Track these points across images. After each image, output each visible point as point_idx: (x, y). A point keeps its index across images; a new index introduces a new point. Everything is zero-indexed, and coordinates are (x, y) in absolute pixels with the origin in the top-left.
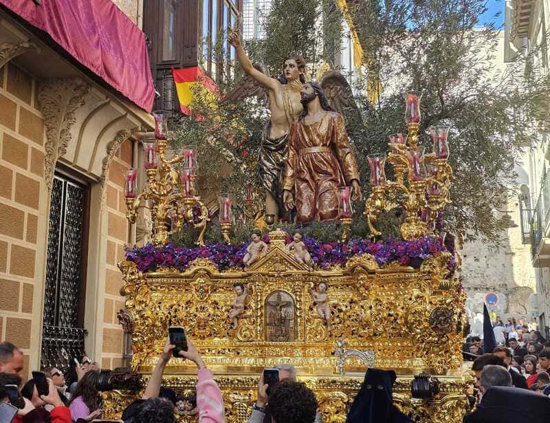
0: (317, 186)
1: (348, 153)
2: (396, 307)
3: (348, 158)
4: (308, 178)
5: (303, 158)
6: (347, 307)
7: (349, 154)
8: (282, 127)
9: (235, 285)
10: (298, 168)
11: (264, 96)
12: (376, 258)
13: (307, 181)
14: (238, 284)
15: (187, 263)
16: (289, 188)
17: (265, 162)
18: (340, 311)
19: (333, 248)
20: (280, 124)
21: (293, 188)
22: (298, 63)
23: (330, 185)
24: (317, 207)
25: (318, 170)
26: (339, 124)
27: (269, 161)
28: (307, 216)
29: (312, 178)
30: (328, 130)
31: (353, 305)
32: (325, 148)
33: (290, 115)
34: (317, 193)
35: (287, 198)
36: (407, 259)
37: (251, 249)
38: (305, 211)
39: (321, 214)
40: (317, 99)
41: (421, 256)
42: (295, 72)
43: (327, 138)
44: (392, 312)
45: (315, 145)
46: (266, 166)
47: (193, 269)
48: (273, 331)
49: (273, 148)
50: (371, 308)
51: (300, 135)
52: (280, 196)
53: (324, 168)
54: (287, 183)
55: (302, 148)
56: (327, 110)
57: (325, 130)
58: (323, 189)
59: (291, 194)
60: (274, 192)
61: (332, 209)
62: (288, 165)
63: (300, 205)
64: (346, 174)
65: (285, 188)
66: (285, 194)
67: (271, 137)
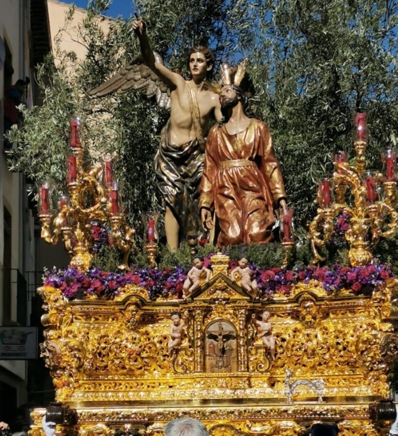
0: (244, 205)
1: (275, 168)
2: (345, 335)
3: (275, 174)
4: (233, 194)
5: (227, 172)
6: (290, 336)
7: (277, 170)
9: (173, 314)
10: (220, 183)
11: (156, 91)
12: (325, 285)
13: (232, 199)
14: (175, 313)
15: (116, 289)
16: (208, 206)
18: (283, 340)
19: (276, 275)
21: (213, 204)
22: (207, 58)
23: (258, 203)
24: (246, 228)
25: (244, 186)
26: (265, 135)
27: (171, 171)
28: (235, 237)
29: (238, 195)
30: (255, 140)
31: (298, 333)
32: (251, 162)
33: (197, 118)
34: (244, 213)
35: (206, 217)
36: (359, 285)
37: (192, 274)
38: (234, 233)
39: (251, 236)
40: (239, 104)
41: (373, 282)
42: (203, 68)
43: (254, 150)
44: (340, 340)
45: (240, 157)
46: (168, 177)
47: (123, 296)
48: (214, 362)
49: (176, 156)
50: (316, 336)
51: (222, 145)
52: (184, 213)
53: (251, 184)
54: (204, 200)
55: (224, 160)
56: (250, 118)
57: (252, 140)
58: (251, 209)
59: (209, 213)
60: (177, 207)
61: (263, 230)
62: (206, 179)
63: (228, 226)
64: (273, 192)
65: (203, 205)
66: (204, 212)
67: (173, 143)
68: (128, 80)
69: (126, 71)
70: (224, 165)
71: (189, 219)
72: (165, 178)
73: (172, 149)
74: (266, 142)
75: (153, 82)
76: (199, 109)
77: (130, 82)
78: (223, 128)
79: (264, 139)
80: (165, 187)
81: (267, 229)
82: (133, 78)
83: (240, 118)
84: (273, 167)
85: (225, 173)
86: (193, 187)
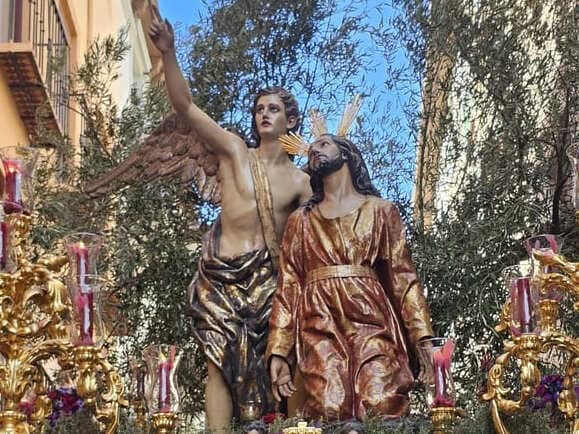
0: (352, 348)
1: (413, 283)
3: (413, 294)
4: (331, 328)
5: (320, 287)
7: (415, 286)
8: (247, 234)
10: (308, 309)
11: (198, 174)
13: (330, 336)
17: (211, 305)
20: (242, 228)
21: (293, 351)
22: (287, 105)
23: (379, 344)
24: (357, 390)
25: (353, 314)
26: (394, 223)
27: (219, 302)
28: (336, 407)
29: (341, 329)
30: (374, 231)
32: (367, 270)
33: (268, 209)
34: (353, 363)
35: (279, 372)
38: (333, 398)
39: (366, 404)
40: (345, 169)
42: (279, 121)
43: (372, 249)
45: (346, 261)
46: (212, 314)
49: (228, 276)
51: (311, 241)
52: (240, 379)
53: (366, 310)
54: (278, 343)
55: (315, 267)
56: (366, 194)
57: (368, 231)
58: (366, 355)
59: (286, 366)
60: (228, 369)
61: (391, 393)
62: (280, 304)
63: (321, 385)
64: (409, 327)
65: (275, 351)
66: (275, 365)
67: (223, 254)
68: (151, 162)
69: (148, 147)
70: (315, 275)
71: (251, 391)
72: (208, 318)
73: (222, 264)
74: (395, 235)
75: (192, 161)
76: (271, 194)
77: (154, 165)
78: (314, 211)
79: (391, 230)
80: (207, 333)
81: (398, 392)
82: (159, 159)
83: (347, 193)
84: (410, 281)
85: (316, 291)
86: (258, 334)
